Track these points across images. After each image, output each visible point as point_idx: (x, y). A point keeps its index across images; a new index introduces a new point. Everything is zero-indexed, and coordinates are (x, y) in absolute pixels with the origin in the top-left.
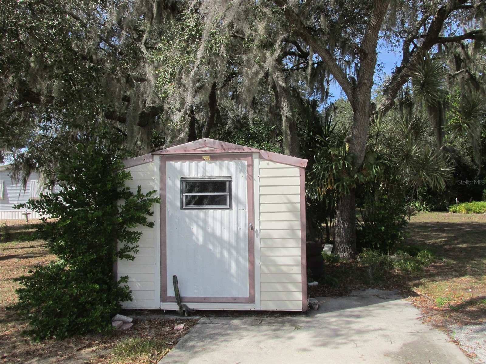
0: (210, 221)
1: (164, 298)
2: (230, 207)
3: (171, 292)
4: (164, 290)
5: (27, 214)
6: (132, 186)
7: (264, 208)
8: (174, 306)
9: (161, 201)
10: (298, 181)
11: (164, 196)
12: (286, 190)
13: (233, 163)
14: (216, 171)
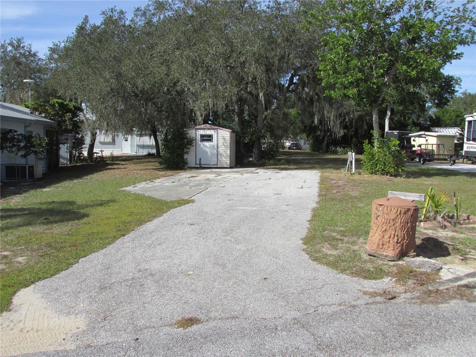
0: (207, 144)
1: (196, 164)
2: (212, 142)
3: (198, 162)
4: (196, 162)
5: (102, 151)
6: (188, 136)
7: (221, 142)
8: (199, 166)
9: (195, 140)
10: (229, 135)
11: (196, 138)
12: (226, 138)
13: (213, 131)
14: (208, 132)
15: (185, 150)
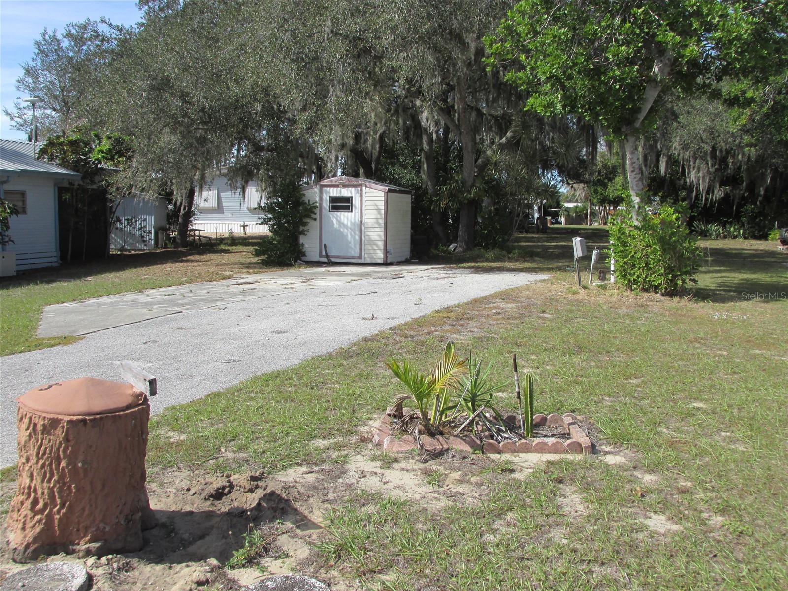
0: (342, 217)
1: (321, 256)
2: (352, 211)
3: (324, 253)
4: (321, 252)
5: (244, 226)
6: (306, 199)
7: (367, 212)
8: (325, 260)
9: (320, 207)
10: (383, 198)
11: (321, 205)
12: (377, 203)
13: (353, 189)
14: (345, 192)
15: (301, 228)
